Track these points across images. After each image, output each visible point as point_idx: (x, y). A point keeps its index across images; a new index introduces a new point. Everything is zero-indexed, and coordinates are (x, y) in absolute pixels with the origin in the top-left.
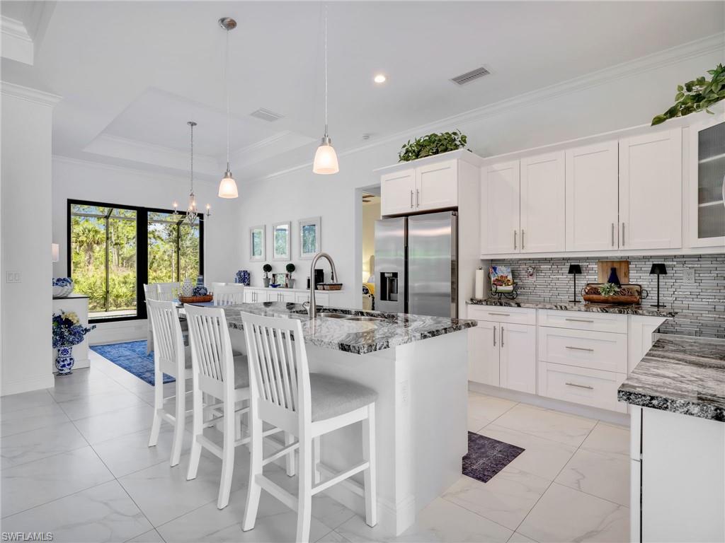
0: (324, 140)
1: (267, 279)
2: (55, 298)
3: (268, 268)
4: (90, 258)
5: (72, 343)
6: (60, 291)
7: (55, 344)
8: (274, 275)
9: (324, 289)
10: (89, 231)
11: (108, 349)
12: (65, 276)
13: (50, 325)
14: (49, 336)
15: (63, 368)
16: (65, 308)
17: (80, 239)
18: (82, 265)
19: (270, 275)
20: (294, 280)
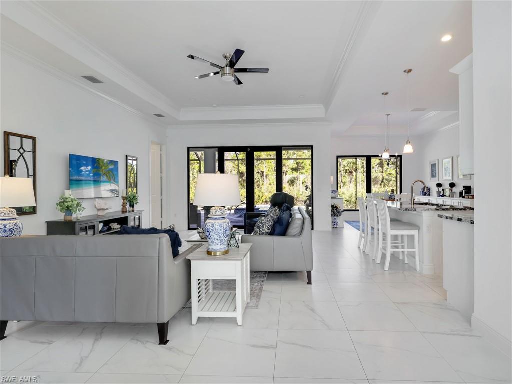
0: (407, 142)
1: (439, 192)
2: (332, 198)
3: (439, 185)
4: (351, 179)
5: (338, 216)
6: (333, 195)
7: (332, 216)
8: (443, 190)
9: (469, 198)
10: (351, 164)
11: (352, 223)
12: (336, 190)
13: (330, 208)
14: (330, 212)
15: (335, 225)
16: (336, 202)
17: (346, 168)
18: (347, 184)
19: (441, 189)
20: (454, 193)
